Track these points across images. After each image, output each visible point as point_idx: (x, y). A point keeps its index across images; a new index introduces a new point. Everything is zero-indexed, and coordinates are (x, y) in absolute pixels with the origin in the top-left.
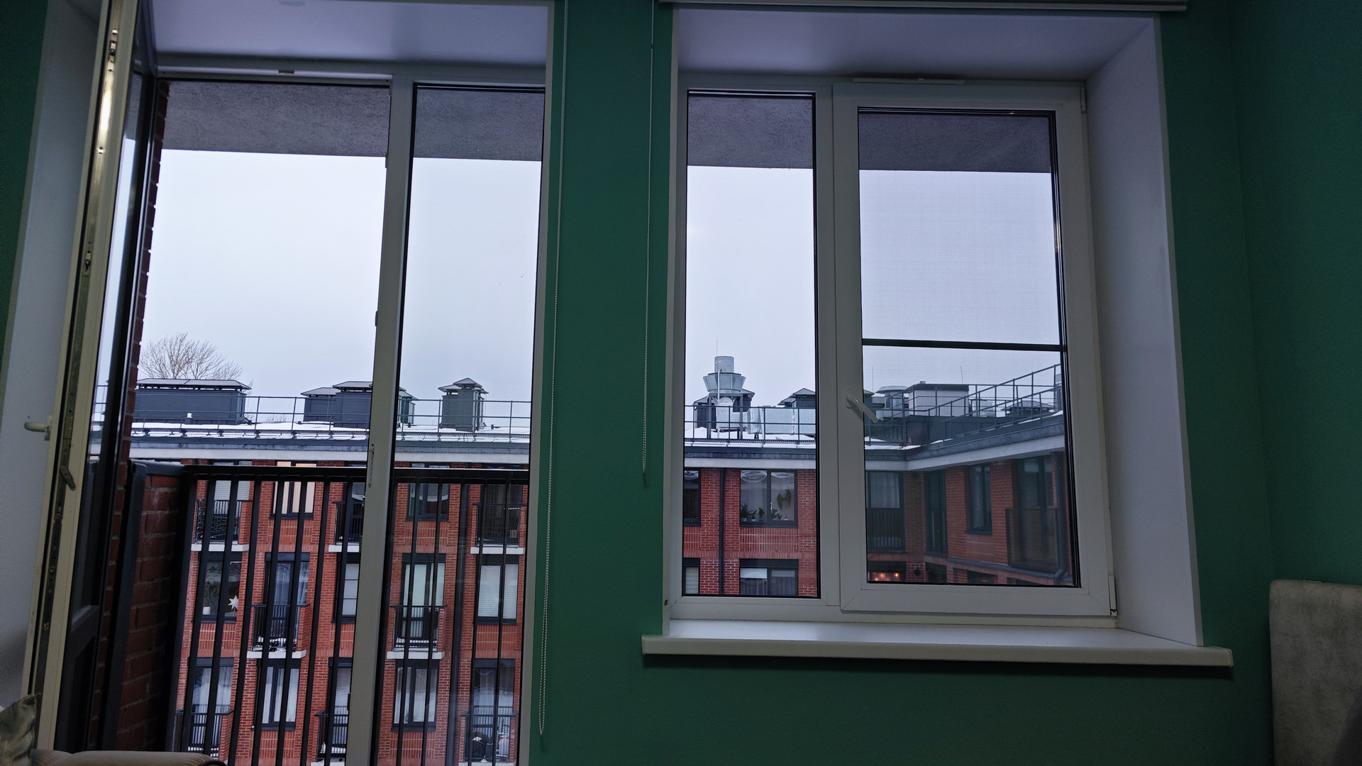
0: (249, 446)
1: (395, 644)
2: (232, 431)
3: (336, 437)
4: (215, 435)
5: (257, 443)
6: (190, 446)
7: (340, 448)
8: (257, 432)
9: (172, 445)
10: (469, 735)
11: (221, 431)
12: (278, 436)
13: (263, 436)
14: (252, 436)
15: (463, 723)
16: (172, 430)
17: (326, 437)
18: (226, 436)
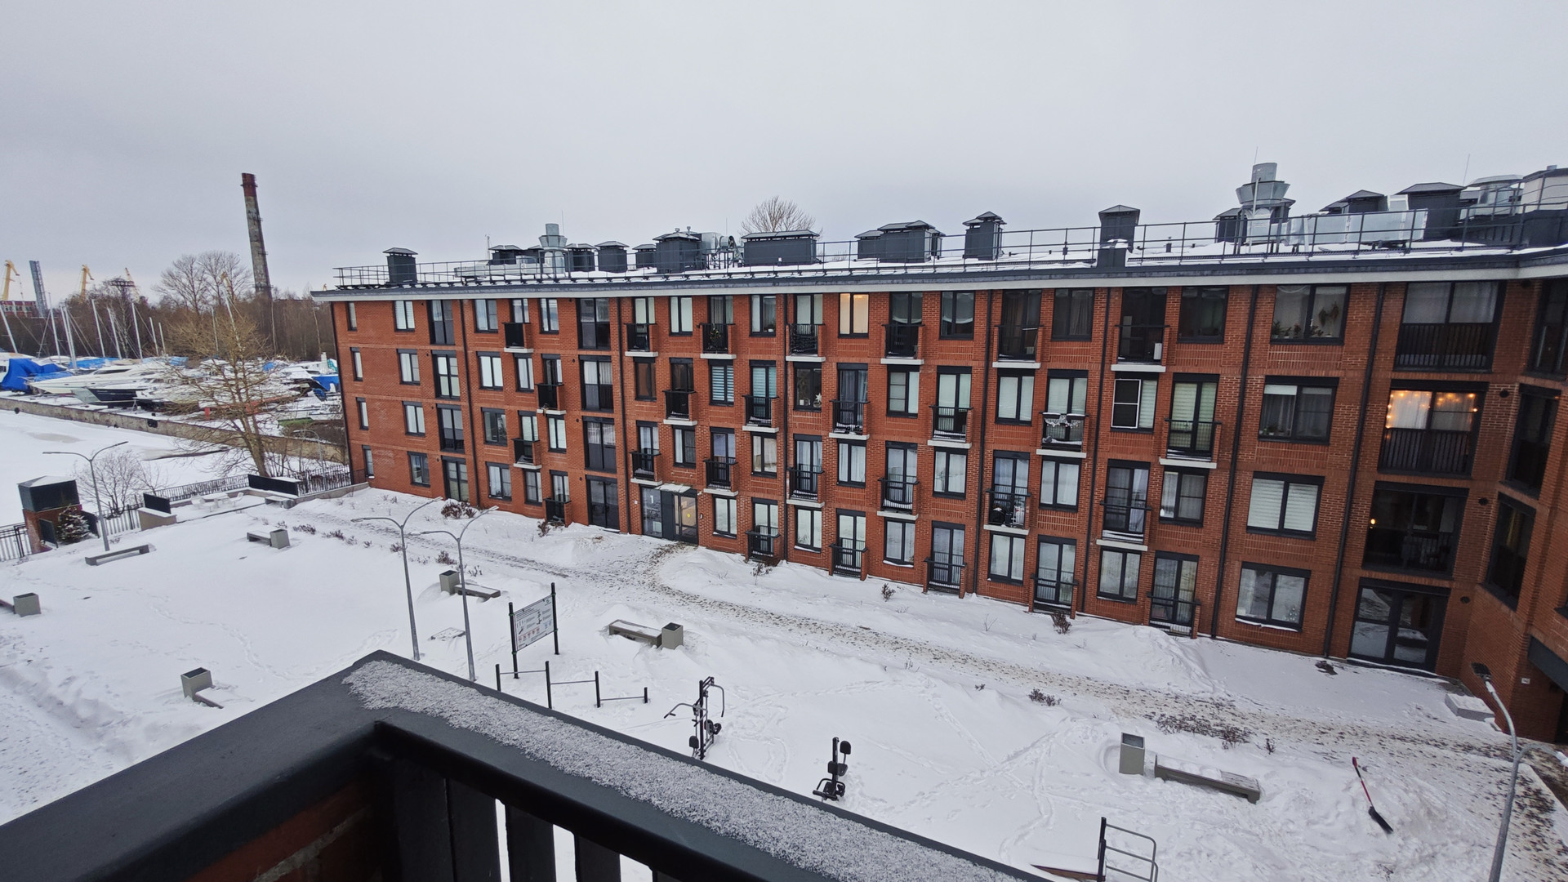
0: (820, 283)
1: (934, 434)
2: (808, 270)
3: (883, 272)
4: (796, 275)
5: (825, 280)
6: (780, 284)
7: (885, 282)
8: (825, 271)
9: (769, 284)
10: (992, 506)
11: (800, 272)
12: (839, 274)
13: (829, 274)
14: (821, 274)
15: (987, 497)
16: (769, 272)
17: (874, 272)
18: (804, 275)
